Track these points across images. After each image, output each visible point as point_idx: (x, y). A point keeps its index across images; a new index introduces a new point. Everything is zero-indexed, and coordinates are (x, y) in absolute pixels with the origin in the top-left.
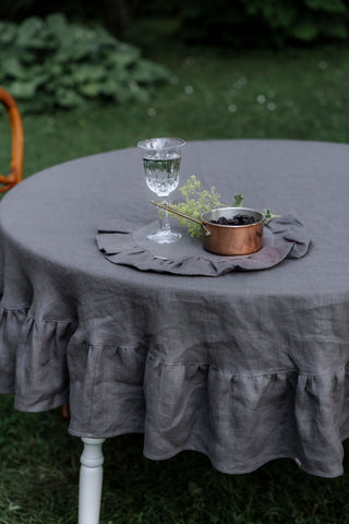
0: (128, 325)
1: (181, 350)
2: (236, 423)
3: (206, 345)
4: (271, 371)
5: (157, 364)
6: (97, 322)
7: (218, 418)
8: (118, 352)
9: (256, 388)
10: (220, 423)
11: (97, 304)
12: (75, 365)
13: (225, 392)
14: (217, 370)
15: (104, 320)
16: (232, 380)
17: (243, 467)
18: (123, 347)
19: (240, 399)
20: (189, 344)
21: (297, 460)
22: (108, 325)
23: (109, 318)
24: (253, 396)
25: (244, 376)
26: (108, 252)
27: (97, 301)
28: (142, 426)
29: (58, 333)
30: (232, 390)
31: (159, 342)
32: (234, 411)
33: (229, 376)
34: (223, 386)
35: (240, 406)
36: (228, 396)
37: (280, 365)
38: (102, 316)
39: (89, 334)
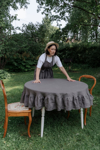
30: (67, 100)
39: (48, 97)
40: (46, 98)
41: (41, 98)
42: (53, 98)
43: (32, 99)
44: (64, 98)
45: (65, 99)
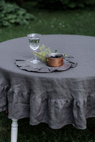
0: (25, 87)
1: (41, 94)
2: (56, 114)
3: (47, 92)
4: (66, 100)
5: (33, 98)
6: (16, 86)
7: (51, 113)
8: (22, 95)
9: (62, 104)
10: (52, 115)
11: (16, 81)
12: (10, 98)
14: (50, 99)
15: (18, 86)
16: (55, 102)
17: (58, 127)
18: (23, 93)
19: (57, 108)
20: (43, 92)
21: (73, 125)
22: (19, 87)
23: (20, 85)
24: (61, 107)
25: (58, 101)
26: (19, 66)
27: (16, 80)
28: (29, 116)
29: (5, 89)
30: (55, 105)
31: (34, 92)
32: (55, 111)
34: (52, 104)
36: (54, 107)
37: (69, 98)
39: (14, 89)
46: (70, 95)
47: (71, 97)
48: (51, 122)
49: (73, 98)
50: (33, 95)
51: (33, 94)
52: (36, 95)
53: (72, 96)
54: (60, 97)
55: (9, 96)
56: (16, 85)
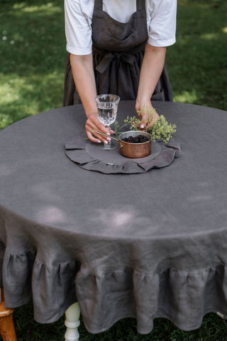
1: (156, 265)
2: (191, 301)
3: (170, 258)
4: (209, 267)
5: (143, 277)
6: (98, 261)
7: (179, 299)
8: (113, 275)
9: (203, 279)
10: (181, 302)
11: (96, 250)
13: (183, 284)
14: (176, 271)
15: (103, 259)
16: (188, 277)
17: (195, 326)
18: (116, 272)
19: (195, 287)
20: (160, 260)
21: (218, 313)
22: (106, 261)
23: (106, 257)
24: (202, 284)
25: (195, 273)
26: (81, 163)
27: (95, 248)
29: (61, 271)
30: (188, 282)
31: (143, 264)
32: (190, 295)
33: (185, 274)
34: (183, 280)
35: (193, 291)
36: (185, 286)
37: (213, 262)
38: (100, 257)
39: (93, 269)
40: (84, 272)
41: (63, 265)
42: (120, 272)
43: (20, 267)
44: (172, 274)
45: (177, 276)
46: (216, 257)
47: (218, 261)
48: (181, 317)
49: (222, 262)
50: (141, 272)
51: (141, 270)
52: (147, 269)
53: (220, 258)
54: (198, 264)
55: (80, 285)
56: (97, 258)
